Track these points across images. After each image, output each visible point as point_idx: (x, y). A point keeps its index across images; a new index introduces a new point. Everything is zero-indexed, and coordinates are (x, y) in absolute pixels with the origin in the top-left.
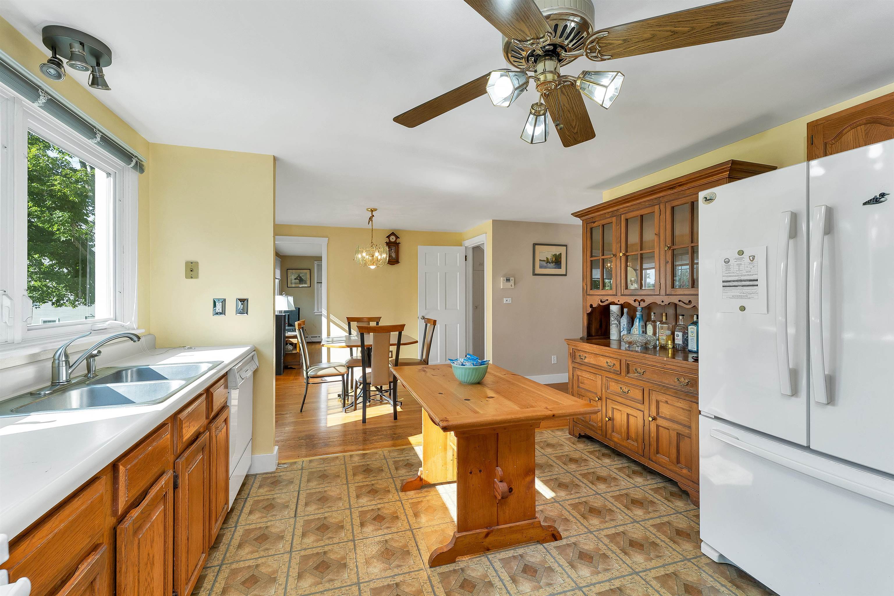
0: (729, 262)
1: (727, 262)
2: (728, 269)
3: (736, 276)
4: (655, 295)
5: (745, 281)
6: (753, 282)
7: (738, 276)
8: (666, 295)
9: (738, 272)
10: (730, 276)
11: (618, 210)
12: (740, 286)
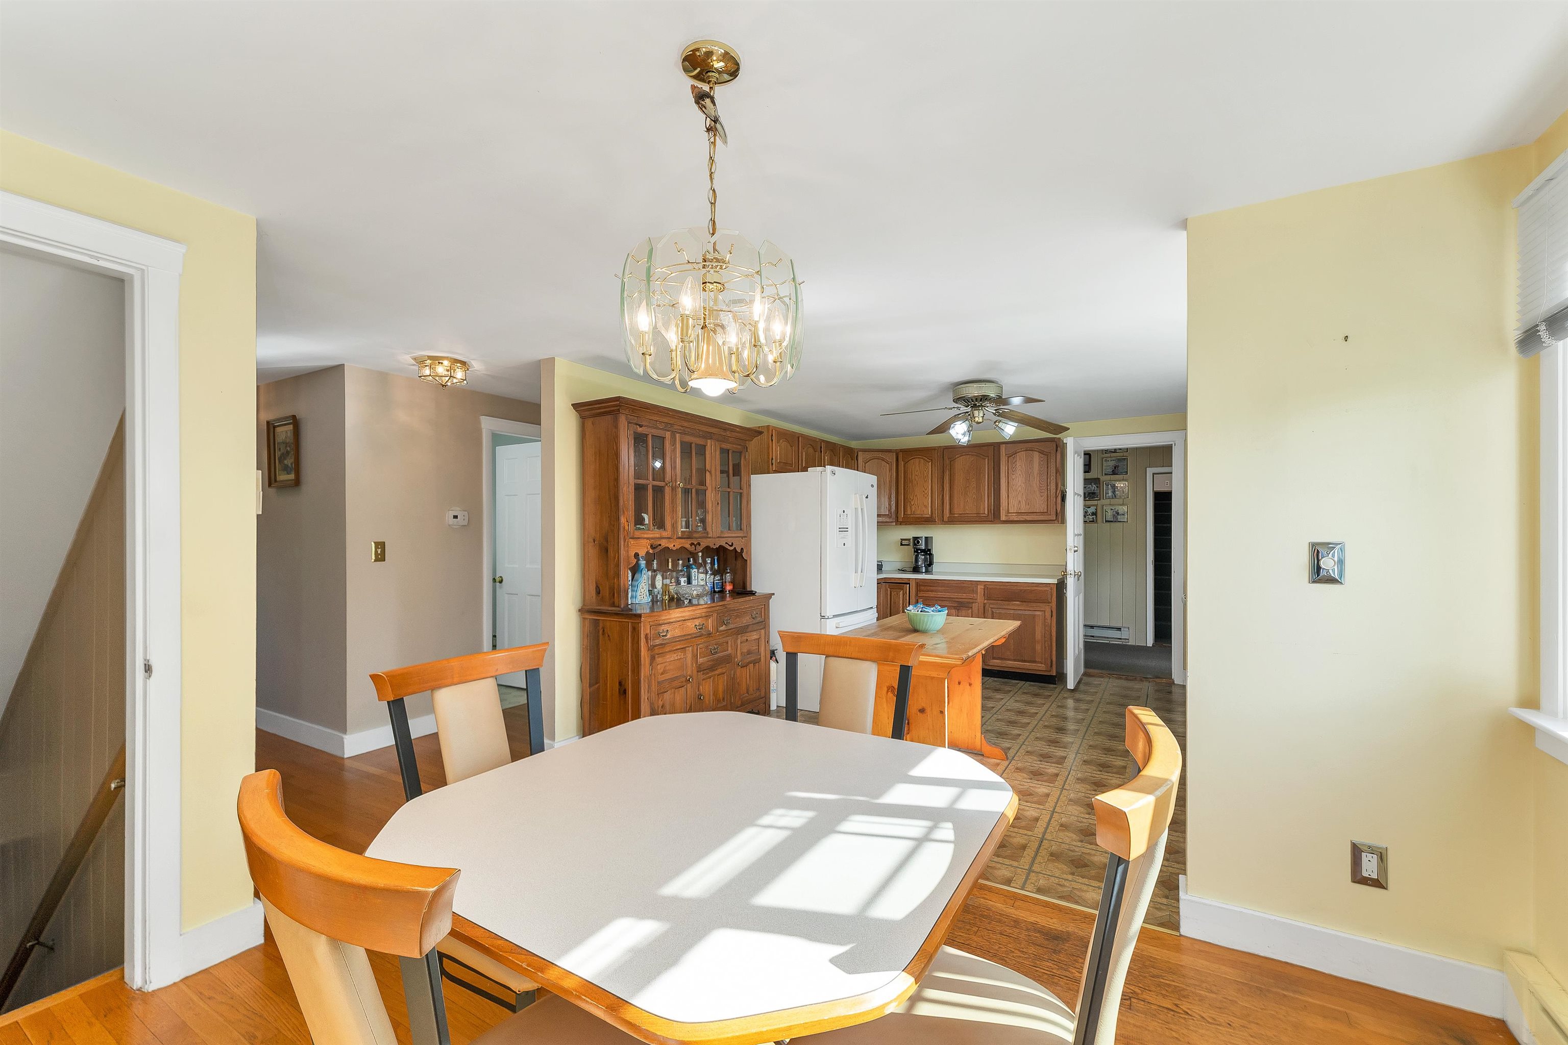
11: (672, 425)
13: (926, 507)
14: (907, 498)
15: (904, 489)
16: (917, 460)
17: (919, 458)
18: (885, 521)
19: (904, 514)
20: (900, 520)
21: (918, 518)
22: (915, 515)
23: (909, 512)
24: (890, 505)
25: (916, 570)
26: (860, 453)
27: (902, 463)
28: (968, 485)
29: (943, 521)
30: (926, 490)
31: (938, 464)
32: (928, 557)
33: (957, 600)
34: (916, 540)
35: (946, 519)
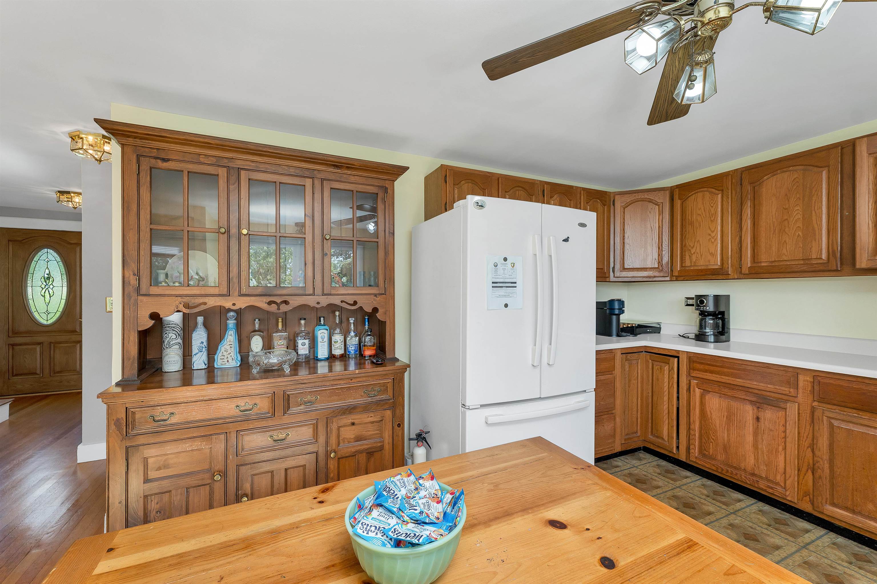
0: (497, 265)
1: (496, 266)
2: (496, 272)
3: (501, 278)
4: (306, 295)
5: (508, 283)
6: (513, 284)
7: (503, 278)
8: (324, 294)
9: (503, 275)
10: (497, 278)
11: (232, 160)
12: (504, 287)
13: (713, 255)
14: (685, 246)
15: (682, 235)
16: (700, 195)
17: (702, 191)
18: (652, 275)
19: (682, 266)
20: (676, 273)
21: (702, 270)
22: (696, 266)
23: (688, 263)
24: (660, 255)
25: (701, 337)
26: (617, 197)
27: (678, 203)
28: (786, 217)
29: (741, 273)
30: (713, 232)
31: (734, 195)
32: (720, 321)
33: (756, 391)
34: (700, 300)
35: (745, 270)
